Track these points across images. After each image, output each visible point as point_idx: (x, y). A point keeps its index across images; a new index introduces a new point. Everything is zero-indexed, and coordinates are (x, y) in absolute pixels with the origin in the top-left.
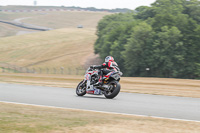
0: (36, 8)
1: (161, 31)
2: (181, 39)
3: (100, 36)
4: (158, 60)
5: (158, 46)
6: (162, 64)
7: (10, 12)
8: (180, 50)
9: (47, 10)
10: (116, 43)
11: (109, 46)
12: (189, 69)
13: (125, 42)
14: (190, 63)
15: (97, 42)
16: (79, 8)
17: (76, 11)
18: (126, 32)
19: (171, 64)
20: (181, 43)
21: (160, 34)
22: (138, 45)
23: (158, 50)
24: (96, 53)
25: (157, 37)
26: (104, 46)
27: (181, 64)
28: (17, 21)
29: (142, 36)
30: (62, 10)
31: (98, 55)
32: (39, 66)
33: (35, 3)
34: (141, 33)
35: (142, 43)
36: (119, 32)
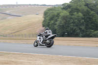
0: (17, 6)
1: (73, 15)
2: (83, 19)
3: (45, 18)
4: (72, 29)
5: (72, 22)
6: (74, 31)
7: (4, 8)
8: (83, 24)
9: (22, 6)
10: (52, 22)
11: (49, 23)
12: (88, 33)
13: (56, 21)
14: (88, 30)
15: (44, 21)
16: (38, 5)
17: (36, 6)
18: (57, 16)
19: (78, 31)
20: (83, 21)
21: (73, 16)
22: (63, 22)
23: (72, 24)
24: (43, 26)
25: (72, 18)
26: (47, 23)
27: (83, 31)
28: (7, 12)
29: (64, 18)
30: (29, 6)
31: (44, 28)
32: (15, 34)
33: (17, 3)
34: (64, 16)
35: (65, 21)
36: (54, 16)
